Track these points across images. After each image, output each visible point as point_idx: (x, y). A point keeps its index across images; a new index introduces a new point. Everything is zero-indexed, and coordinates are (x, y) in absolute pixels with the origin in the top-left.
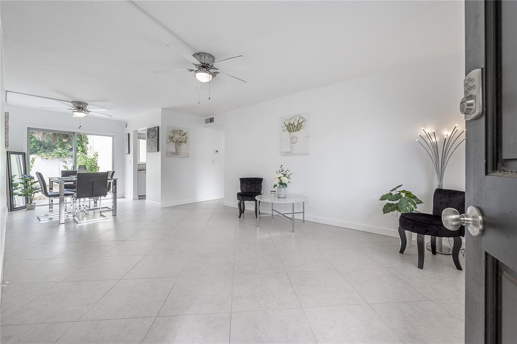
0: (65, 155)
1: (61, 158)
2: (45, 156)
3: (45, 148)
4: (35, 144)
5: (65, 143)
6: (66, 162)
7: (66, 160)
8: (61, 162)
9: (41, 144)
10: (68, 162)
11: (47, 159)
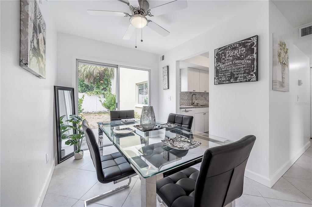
0: (100, 93)
1: (97, 95)
2: (90, 94)
3: (89, 90)
4: (85, 87)
5: (100, 85)
6: (100, 97)
7: (100, 96)
8: (97, 97)
9: (87, 86)
10: (101, 97)
11: (90, 95)
